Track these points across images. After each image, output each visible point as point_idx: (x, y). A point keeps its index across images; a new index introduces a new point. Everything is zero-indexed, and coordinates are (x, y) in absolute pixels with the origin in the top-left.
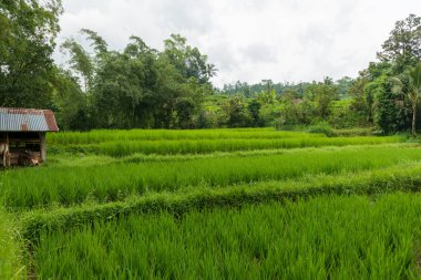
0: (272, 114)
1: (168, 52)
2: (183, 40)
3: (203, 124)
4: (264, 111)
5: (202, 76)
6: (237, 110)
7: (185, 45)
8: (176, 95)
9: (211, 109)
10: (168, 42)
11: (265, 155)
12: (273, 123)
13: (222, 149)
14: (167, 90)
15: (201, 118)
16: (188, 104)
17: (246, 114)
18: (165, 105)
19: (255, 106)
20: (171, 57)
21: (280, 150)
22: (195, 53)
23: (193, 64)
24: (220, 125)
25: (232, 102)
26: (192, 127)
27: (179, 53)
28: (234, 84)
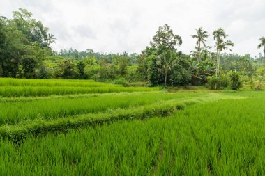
0: (93, 71)
1: (16, 20)
2: (30, 14)
3: (43, 75)
4: (87, 69)
5: (44, 42)
6: (69, 68)
7: (32, 18)
8: (22, 53)
9: (50, 66)
10: (16, 13)
11: (87, 97)
12: (93, 77)
13: (57, 93)
14: (14, 49)
15: (42, 71)
16: (32, 61)
17: (76, 70)
18: (12, 60)
19: (81, 66)
20: (19, 25)
21: (96, 94)
22: (39, 25)
23: (37, 32)
24: (57, 77)
25: (66, 62)
26: (35, 77)
27: (26, 23)
28: (68, 50)
